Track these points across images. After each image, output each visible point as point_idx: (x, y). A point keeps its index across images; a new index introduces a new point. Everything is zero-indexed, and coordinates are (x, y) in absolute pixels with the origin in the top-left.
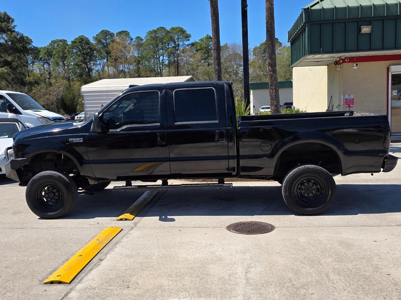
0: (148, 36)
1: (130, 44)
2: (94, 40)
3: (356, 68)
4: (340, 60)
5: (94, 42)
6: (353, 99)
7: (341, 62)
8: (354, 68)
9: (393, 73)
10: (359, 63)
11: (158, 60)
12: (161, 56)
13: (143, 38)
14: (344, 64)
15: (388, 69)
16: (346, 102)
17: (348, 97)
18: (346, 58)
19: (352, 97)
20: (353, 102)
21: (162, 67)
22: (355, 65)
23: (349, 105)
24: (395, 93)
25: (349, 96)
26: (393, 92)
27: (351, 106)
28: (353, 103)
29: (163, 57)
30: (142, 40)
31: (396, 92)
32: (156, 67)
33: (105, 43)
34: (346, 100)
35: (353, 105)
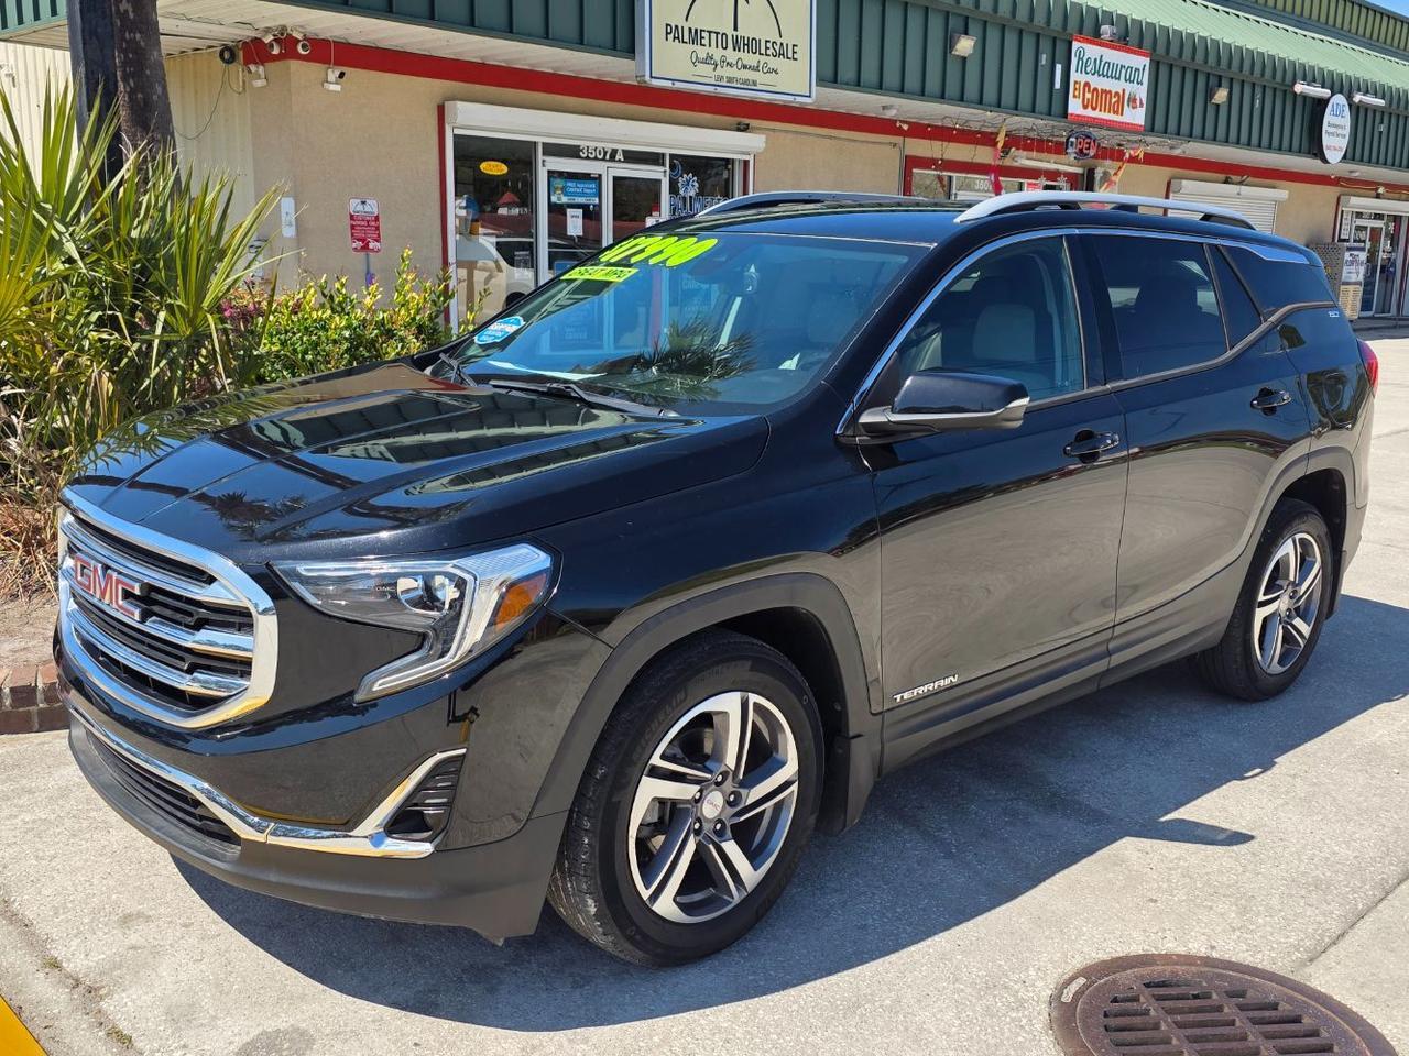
3: (337, 88)
6: (377, 218)
7: (275, 51)
8: (331, 87)
9: (457, 132)
10: (348, 71)
14: (294, 64)
15: (442, 113)
16: (353, 227)
17: (360, 208)
19: (372, 207)
20: (377, 228)
22: (333, 76)
23: (363, 240)
24: (463, 209)
25: (363, 203)
27: (371, 245)
28: (379, 234)
31: (464, 204)
34: (352, 217)
35: (377, 241)
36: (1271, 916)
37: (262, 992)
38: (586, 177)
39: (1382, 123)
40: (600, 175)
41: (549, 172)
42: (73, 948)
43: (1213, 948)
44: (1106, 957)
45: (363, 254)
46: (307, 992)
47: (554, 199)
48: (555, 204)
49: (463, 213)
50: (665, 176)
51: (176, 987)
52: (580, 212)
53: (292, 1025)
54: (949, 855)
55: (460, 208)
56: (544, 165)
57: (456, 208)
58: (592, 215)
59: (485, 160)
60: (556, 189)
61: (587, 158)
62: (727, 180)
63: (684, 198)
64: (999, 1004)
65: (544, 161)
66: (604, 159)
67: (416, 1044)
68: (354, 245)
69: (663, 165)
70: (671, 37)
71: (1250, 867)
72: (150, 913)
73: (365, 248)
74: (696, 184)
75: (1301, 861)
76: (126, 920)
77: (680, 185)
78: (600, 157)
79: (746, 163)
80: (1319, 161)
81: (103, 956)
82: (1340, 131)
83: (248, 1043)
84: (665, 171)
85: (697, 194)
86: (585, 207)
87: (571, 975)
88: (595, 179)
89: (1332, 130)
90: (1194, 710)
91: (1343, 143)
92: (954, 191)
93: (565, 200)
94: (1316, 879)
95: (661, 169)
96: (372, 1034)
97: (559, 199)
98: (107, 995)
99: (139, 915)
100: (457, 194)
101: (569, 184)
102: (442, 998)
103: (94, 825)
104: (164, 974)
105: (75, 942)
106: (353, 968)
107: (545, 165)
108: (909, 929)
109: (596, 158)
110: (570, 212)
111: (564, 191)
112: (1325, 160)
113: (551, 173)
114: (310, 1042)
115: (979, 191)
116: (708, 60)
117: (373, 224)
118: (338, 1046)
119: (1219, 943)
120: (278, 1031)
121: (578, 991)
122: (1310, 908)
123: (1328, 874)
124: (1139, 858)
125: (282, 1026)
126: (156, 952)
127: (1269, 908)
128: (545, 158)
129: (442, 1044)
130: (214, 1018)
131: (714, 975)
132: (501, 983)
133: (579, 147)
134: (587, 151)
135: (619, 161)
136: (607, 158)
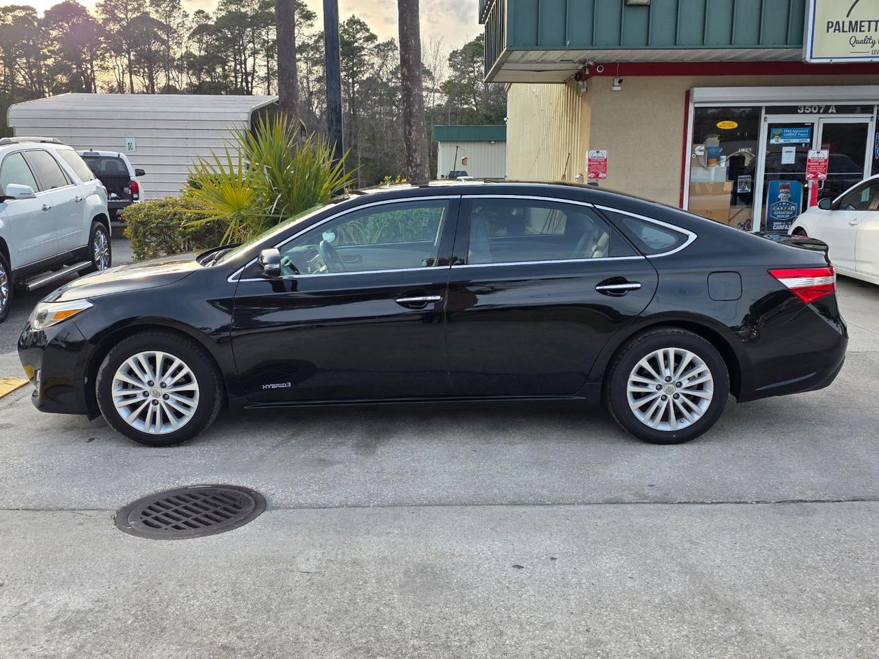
0: (221, 10)
1: (180, 25)
2: (100, 12)
3: (619, 88)
4: (584, 68)
5: (101, 17)
6: (606, 160)
7: (587, 73)
8: (615, 88)
9: (697, 105)
10: (625, 78)
11: (243, 66)
12: (249, 56)
13: (211, 15)
14: (595, 79)
15: (688, 95)
16: (590, 166)
17: (596, 155)
18: (596, 64)
19: (603, 154)
20: (605, 165)
21: (252, 82)
22: (616, 82)
24: (700, 151)
25: (598, 152)
26: (696, 149)
27: (600, 176)
28: (606, 169)
29: (255, 60)
30: (207, 17)
32: (239, 80)
33: (123, 19)
34: (590, 160)
35: (605, 172)
38: (802, 125)
40: (813, 124)
41: (769, 124)
45: (595, 179)
47: (773, 141)
48: (774, 145)
50: (873, 120)
52: (793, 149)
56: (765, 121)
58: (803, 149)
59: (720, 121)
60: (774, 135)
61: (804, 113)
65: (765, 118)
68: (590, 175)
69: (872, 113)
70: (831, 30)
73: (597, 176)
78: (816, 111)
84: (872, 117)
86: (797, 145)
88: (808, 126)
93: (781, 141)
95: (870, 115)
97: (777, 141)
100: (696, 144)
101: (785, 131)
109: (811, 113)
110: (785, 149)
111: (780, 135)
113: (771, 126)
116: (867, 40)
117: (603, 163)
128: (767, 116)
133: (797, 106)
134: (804, 109)
135: (832, 113)
136: (821, 111)
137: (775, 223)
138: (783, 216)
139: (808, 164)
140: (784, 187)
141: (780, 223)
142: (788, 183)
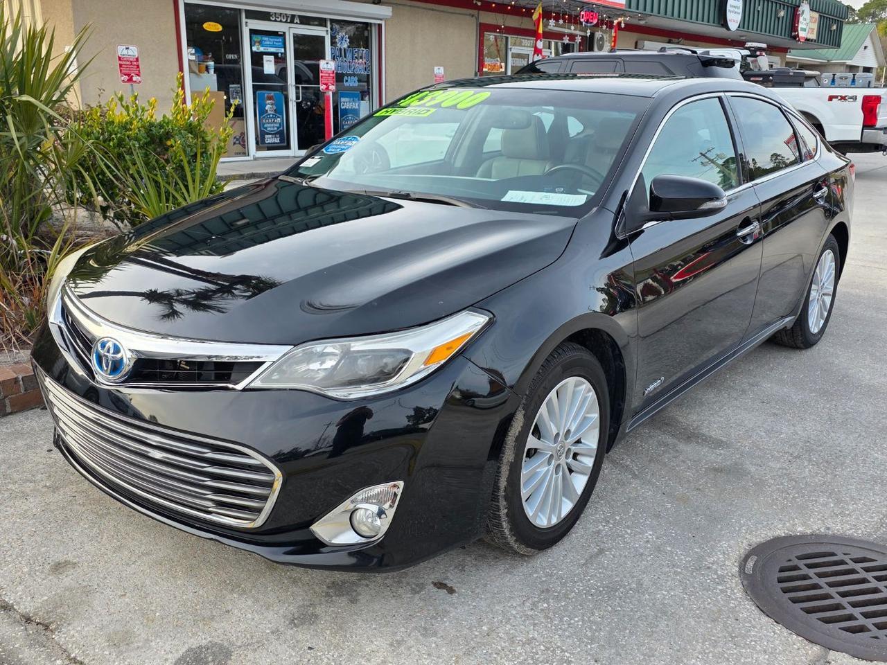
6: (137, 60)
16: (121, 66)
17: (125, 52)
19: (133, 52)
20: (138, 67)
23: (128, 75)
25: (127, 49)
27: (134, 79)
28: (139, 71)
31: (194, 52)
34: (120, 58)
35: (139, 75)
36: (856, 504)
37: (180, 616)
38: (275, 34)
39: (759, 5)
40: (284, 33)
41: (250, 30)
42: (20, 593)
43: (828, 529)
44: (763, 540)
45: (128, 85)
46: (215, 614)
47: (255, 49)
48: (256, 52)
49: (193, 58)
50: (327, 34)
51: (110, 618)
52: (272, 58)
53: (210, 642)
54: (635, 476)
55: (191, 54)
56: (246, 26)
57: (188, 54)
58: (280, 59)
59: (206, 22)
60: (255, 42)
61: (275, 21)
62: (367, 37)
63: (341, 49)
64: (708, 581)
65: (246, 23)
66: (286, 22)
67: (310, 648)
68: (123, 78)
69: (326, 26)
71: (829, 471)
72: (75, 561)
73: (130, 80)
74: (348, 40)
75: (858, 465)
76: (58, 568)
77: (337, 40)
78: (284, 20)
79: (380, 26)
80: (725, 29)
81: (46, 598)
82: (736, 10)
83: (179, 659)
84: (327, 31)
85: (349, 47)
86: (275, 55)
87: (408, 584)
88: (281, 35)
89: (732, 9)
90: (751, 368)
91: (738, 18)
92: (509, 47)
93: (262, 49)
94: (872, 476)
95: (325, 29)
96: (274, 643)
97: (258, 49)
98: (56, 629)
99: (67, 563)
100: (189, 45)
101: (263, 38)
102: (318, 610)
103: (13, 495)
104: (99, 608)
105: (20, 588)
106: (244, 592)
107: (248, 25)
108: (629, 531)
109: (281, 21)
110: (265, 57)
111: (260, 43)
112: (728, 29)
113: (251, 32)
114: (228, 654)
115: (525, 46)
117: (135, 63)
118: (251, 655)
119: (831, 525)
120: (200, 647)
121: (417, 596)
122: (878, 497)
123: (879, 472)
124: (757, 470)
125: (204, 643)
126: (87, 591)
127: (852, 498)
128: (247, 20)
129: (329, 646)
130: (147, 640)
131: (509, 576)
132: (359, 594)
133: (270, 13)
134: (275, 16)
135: (297, 23)
136: (289, 21)
137: (266, 136)
138: (272, 129)
139: (321, 74)
140: (270, 98)
141: (270, 136)
142: (272, 93)
